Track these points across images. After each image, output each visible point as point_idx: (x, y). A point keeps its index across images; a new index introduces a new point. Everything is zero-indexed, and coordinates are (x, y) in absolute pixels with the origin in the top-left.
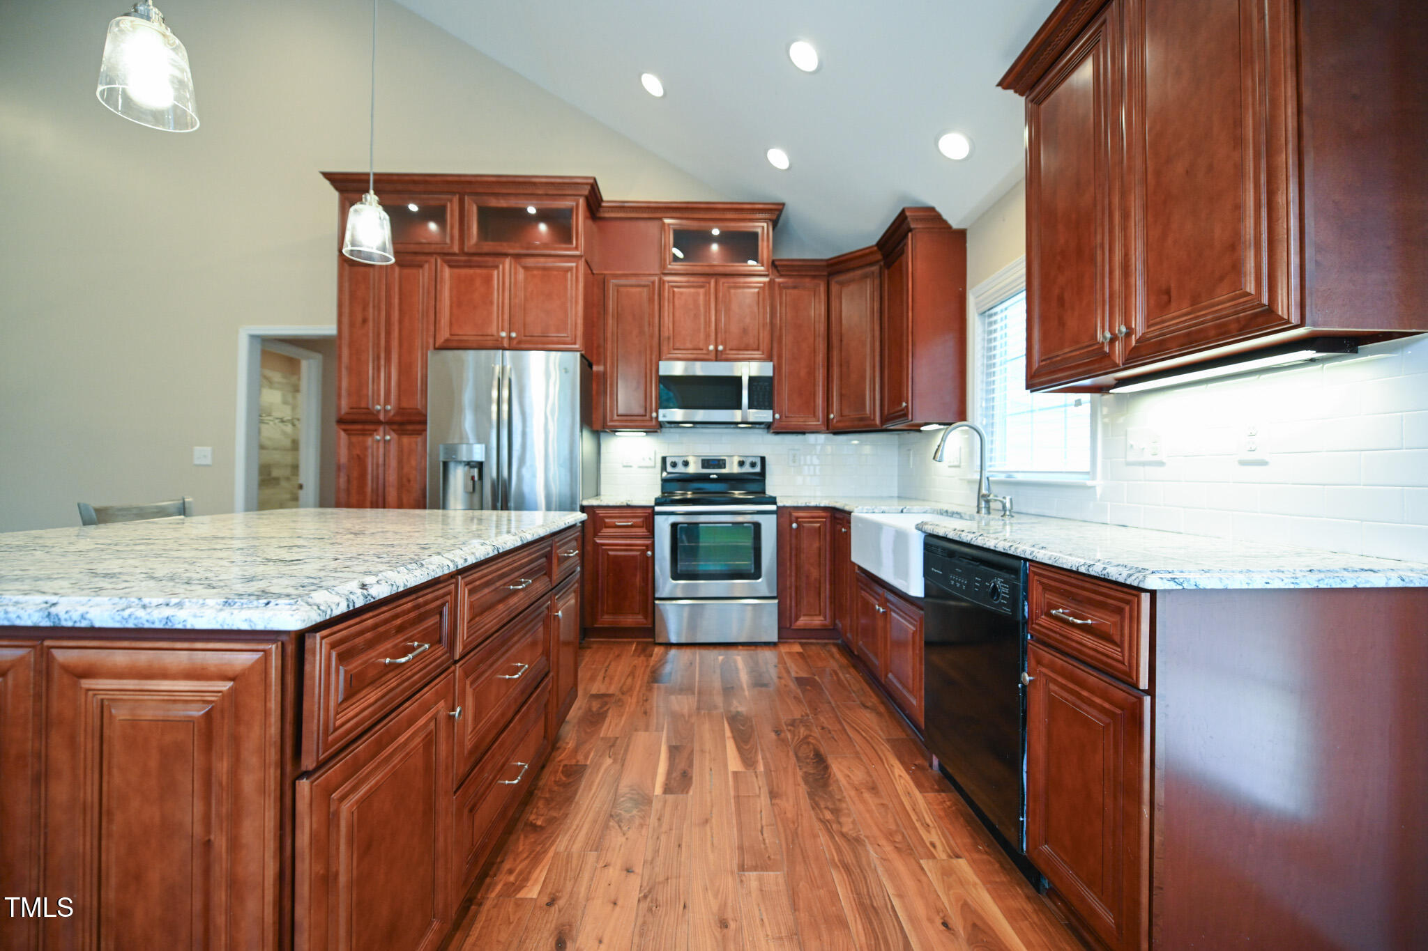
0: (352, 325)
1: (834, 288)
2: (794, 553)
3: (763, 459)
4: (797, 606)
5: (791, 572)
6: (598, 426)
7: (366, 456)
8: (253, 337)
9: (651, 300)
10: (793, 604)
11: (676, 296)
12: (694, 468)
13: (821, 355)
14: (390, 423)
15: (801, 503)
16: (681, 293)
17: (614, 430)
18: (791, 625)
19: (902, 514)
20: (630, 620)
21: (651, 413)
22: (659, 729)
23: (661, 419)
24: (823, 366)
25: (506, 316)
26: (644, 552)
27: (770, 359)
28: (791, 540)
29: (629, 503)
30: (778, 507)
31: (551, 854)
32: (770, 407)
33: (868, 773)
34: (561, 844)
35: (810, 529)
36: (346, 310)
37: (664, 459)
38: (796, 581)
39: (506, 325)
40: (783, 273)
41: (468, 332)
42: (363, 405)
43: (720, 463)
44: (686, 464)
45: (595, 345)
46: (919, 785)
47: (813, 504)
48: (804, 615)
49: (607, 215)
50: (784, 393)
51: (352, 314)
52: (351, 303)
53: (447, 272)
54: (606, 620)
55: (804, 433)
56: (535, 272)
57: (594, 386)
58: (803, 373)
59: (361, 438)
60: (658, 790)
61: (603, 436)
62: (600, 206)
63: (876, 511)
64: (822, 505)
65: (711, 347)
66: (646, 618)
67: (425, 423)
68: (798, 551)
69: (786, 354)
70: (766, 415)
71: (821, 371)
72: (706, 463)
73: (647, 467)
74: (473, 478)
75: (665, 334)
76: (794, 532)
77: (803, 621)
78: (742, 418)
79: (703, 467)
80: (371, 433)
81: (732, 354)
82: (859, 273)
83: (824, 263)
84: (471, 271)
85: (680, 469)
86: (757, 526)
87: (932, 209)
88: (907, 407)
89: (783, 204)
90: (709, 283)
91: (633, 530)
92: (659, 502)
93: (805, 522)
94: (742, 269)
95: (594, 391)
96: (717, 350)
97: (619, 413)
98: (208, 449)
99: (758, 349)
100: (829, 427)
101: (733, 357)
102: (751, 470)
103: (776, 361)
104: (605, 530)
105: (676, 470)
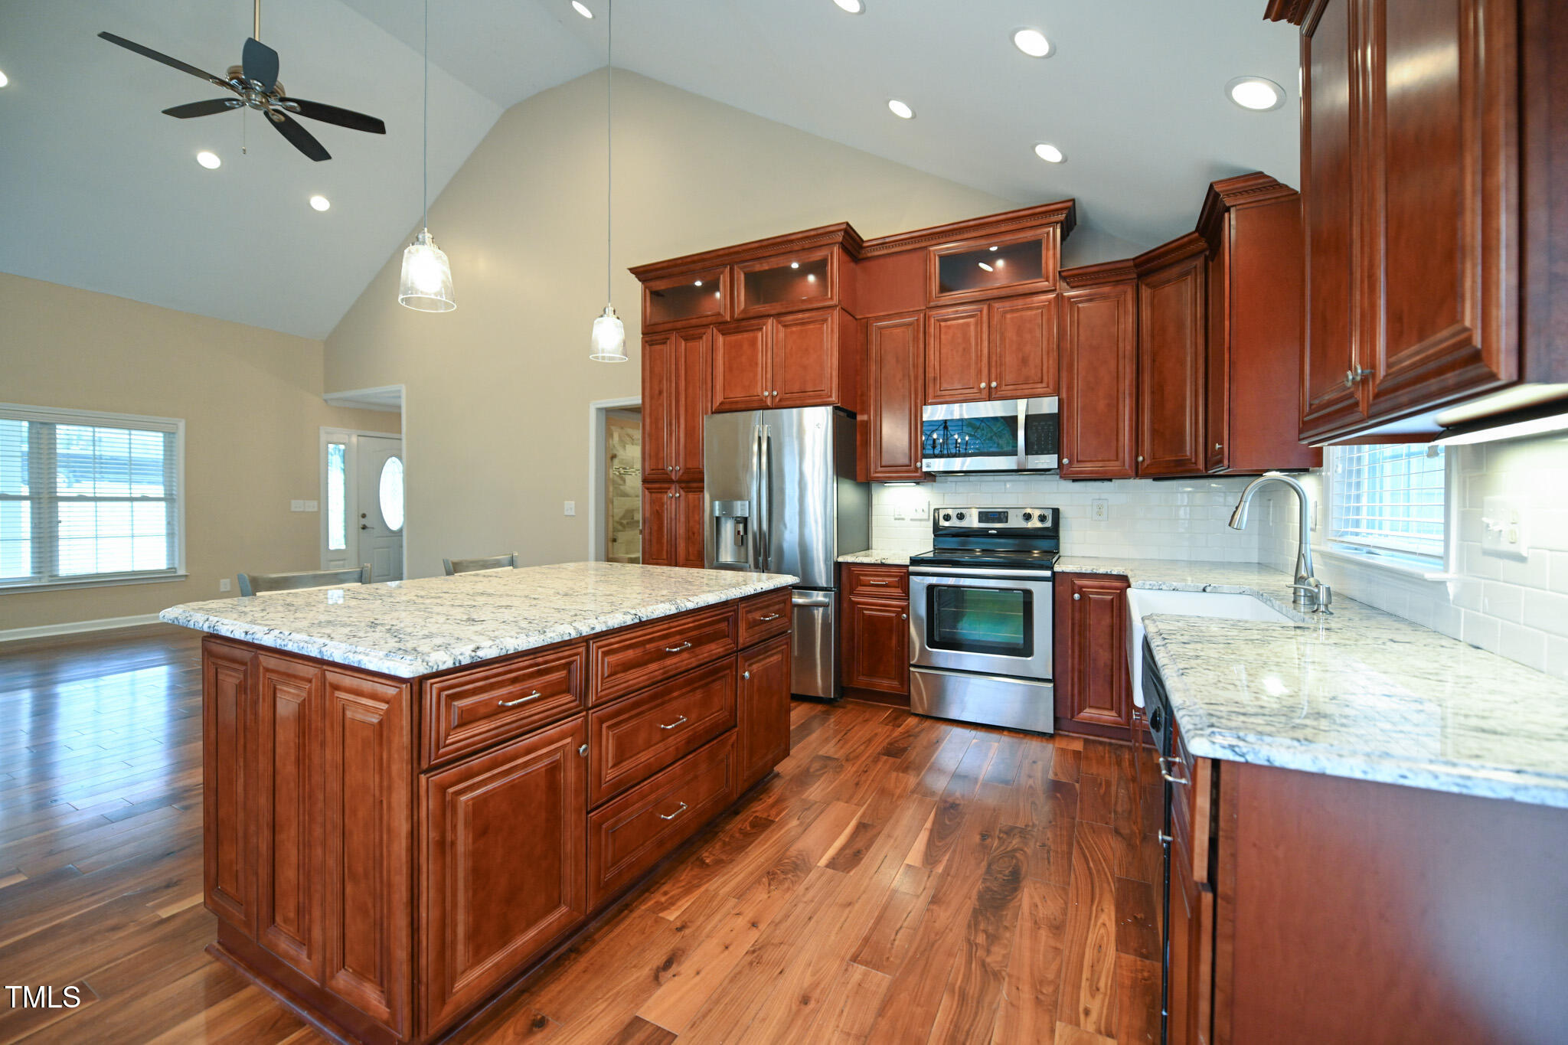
0: (652, 398)
1: (1146, 293)
2: (1076, 630)
3: (1056, 512)
4: (1080, 693)
5: (1073, 652)
6: (861, 478)
7: (663, 511)
8: (599, 410)
9: (916, 339)
10: (1076, 691)
11: (943, 330)
12: (973, 522)
13: (1127, 382)
14: (679, 481)
15: (1087, 568)
16: (949, 327)
17: (883, 481)
18: (1073, 716)
19: (1204, 593)
20: (885, 684)
21: (916, 462)
22: (859, 805)
23: (925, 469)
24: (1131, 395)
25: (769, 375)
26: (899, 614)
27: (1057, 392)
28: (1073, 614)
29: (883, 561)
30: (1054, 573)
31: (703, 889)
32: (1058, 450)
33: (1064, 911)
34: (713, 885)
35: (1098, 602)
36: (648, 385)
37: (936, 512)
38: (1080, 664)
39: (769, 385)
40: (1075, 284)
41: (738, 394)
42: (660, 467)
43: (1002, 516)
44: (961, 517)
45: (859, 393)
47: (1102, 571)
48: (1090, 707)
49: (869, 255)
50: (1076, 431)
51: (651, 388)
52: (651, 378)
53: (721, 339)
54: (862, 681)
55: (1110, 480)
56: (794, 329)
57: (858, 437)
58: (1101, 405)
59: (659, 495)
60: (823, 862)
61: (874, 487)
62: (862, 248)
63: (1164, 587)
64: (1115, 573)
65: (983, 385)
66: (902, 684)
67: (702, 481)
68: (1083, 627)
69: (1078, 385)
70: (1049, 461)
72: (984, 516)
73: (921, 520)
74: (739, 532)
75: (930, 375)
76: (1077, 605)
77: (1088, 713)
78: (1018, 464)
79: (980, 521)
80: (665, 491)
81: (1007, 390)
82: (1176, 270)
83: (1131, 263)
84: (739, 337)
85: (954, 523)
86: (1028, 594)
87: (1260, 175)
88: (1222, 449)
89: (1073, 200)
90: (981, 311)
91: (888, 590)
92: (915, 561)
93: (1092, 593)
94: (1021, 290)
95: (858, 443)
96: (990, 388)
97: (883, 464)
98: (573, 502)
99: (1042, 382)
100: (1139, 472)
101: (1009, 394)
102: (1039, 525)
103: (1064, 395)
104: (860, 588)
105: (950, 524)
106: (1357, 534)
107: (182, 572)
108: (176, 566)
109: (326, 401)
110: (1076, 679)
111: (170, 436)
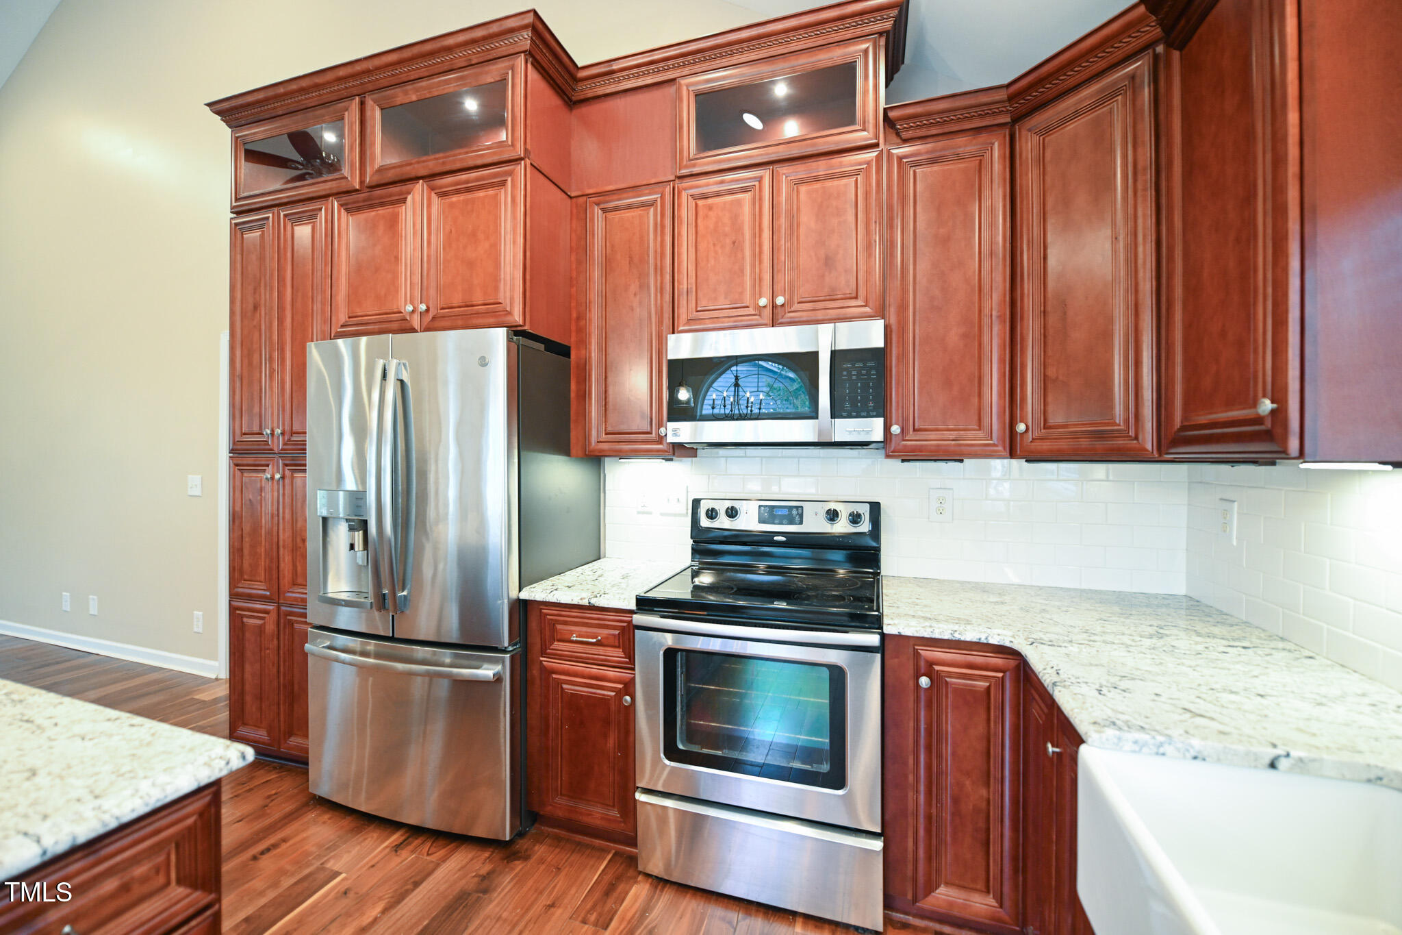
1: (1028, 144)
2: (924, 739)
3: (875, 508)
4: (929, 861)
5: (916, 779)
6: (576, 451)
7: (259, 502)
9: (659, 227)
10: (922, 855)
11: (701, 213)
12: (749, 521)
14: (278, 454)
15: (942, 631)
16: (710, 208)
18: (916, 900)
19: (1272, 772)
20: (597, 812)
21: (659, 428)
23: (673, 439)
24: (1002, 316)
25: (416, 279)
26: (620, 694)
27: (881, 313)
28: (916, 708)
29: (593, 601)
30: (883, 637)
32: (881, 408)
35: (962, 693)
37: (696, 503)
38: (929, 803)
39: (417, 294)
40: (911, 134)
41: (368, 309)
42: (254, 429)
43: (794, 513)
44: (732, 513)
45: (574, 315)
47: (970, 636)
48: (947, 885)
52: (245, 283)
53: (345, 221)
54: (561, 803)
55: (961, 460)
58: (954, 337)
59: (252, 476)
65: (763, 302)
66: (624, 819)
67: (304, 453)
68: (934, 736)
69: (915, 302)
70: (873, 428)
71: (996, 329)
72: (770, 513)
73: (675, 515)
75: (683, 285)
76: (924, 695)
77: (944, 896)
78: (820, 434)
79: (761, 521)
81: (802, 311)
83: (1003, 95)
84: (372, 215)
85: (723, 522)
86: (839, 673)
88: (1279, 414)
90: (760, 179)
91: (601, 650)
92: (645, 604)
93: (950, 675)
94: (823, 145)
95: (573, 395)
96: (774, 306)
97: (610, 429)
98: (199, 477)
99: (856, 298)
100: (1014, 448)
101: (805, 316)
102: (851, 529)
103: (893, 320)
104: (556, 645)
105: (716, 524)
110: (922, 833)
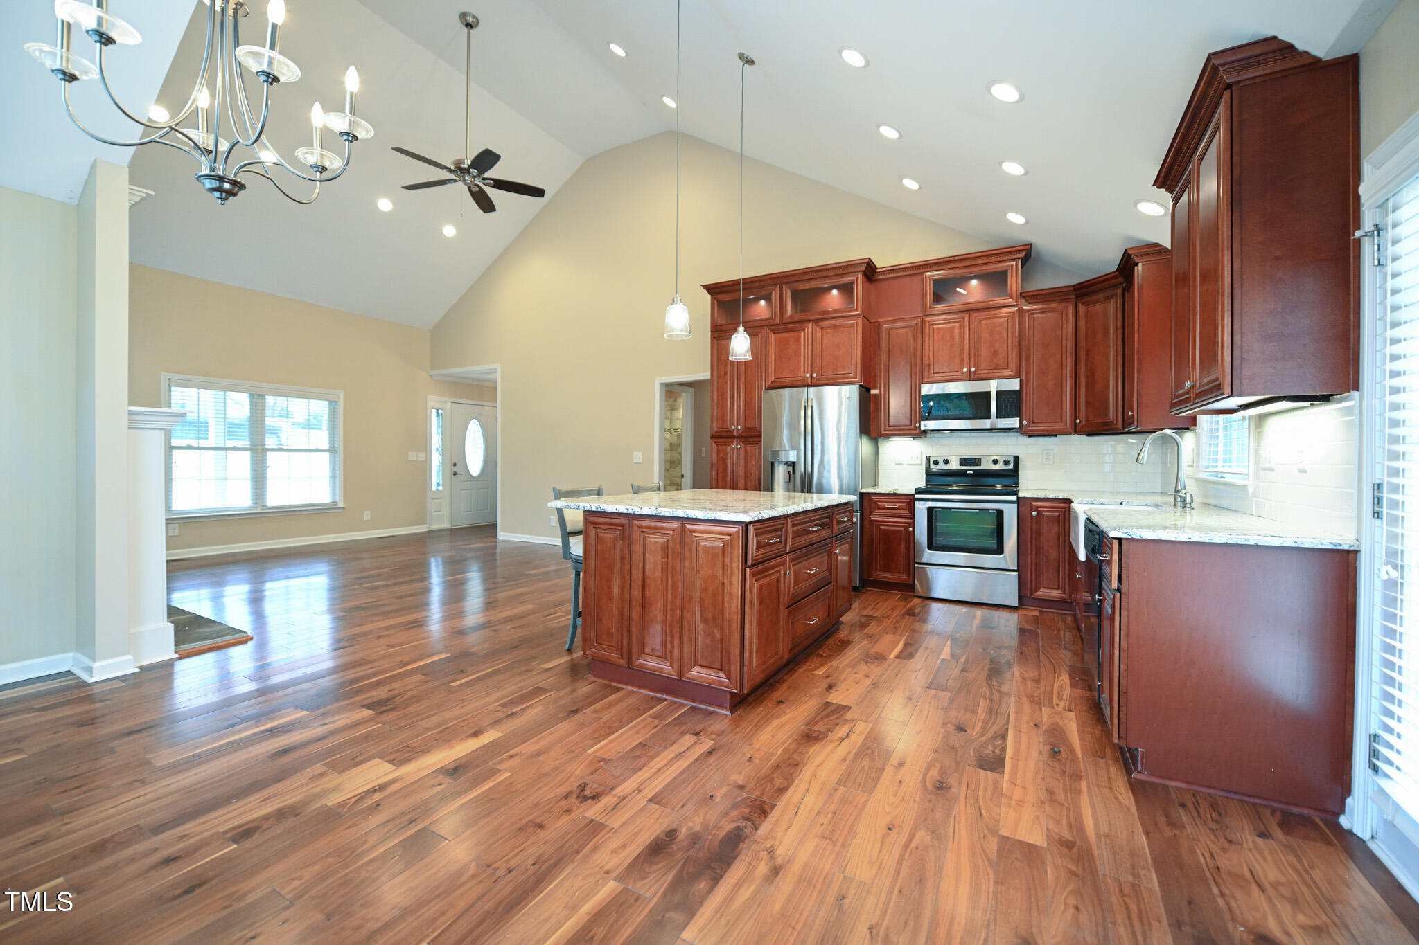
0: (719, 377)
1: (1083, 309)
2: (1034, 536)
3: (1016, 458)
4: (1036, 579)
5: (1031, 551)
6: (874, 435)
7: (727, 459)
8: (661, 384)
9: (915, 337)
10: (1034, 578)
11: (935, 332)
12: (954, 465)
13: (1069, 369)
14: (740, 437)
15: (1041, 495)
16: (939, 329)
17: (888, 437)
18: (1031, 595)
20: (895, 577)
21: (915, 423)
22: (901, 635)
23: (922, 428)
24: (1071, 377)
25: (810, 362)
26: (906, 528)
27: (1018, 375)
28: (1031, 525)
29: (897, 491)
30: (1018, 498)
31: (830, 665)
32: (1019, 414)
34: (835, 663)
35: (1048, 517)
36: (715, 367)
37: (928, 459)
38: (1036, 559)
39: (809, 368)
40: (1032, 301)
41: (785, 376)
42: (725, 427)
43: (976, 461)
44: (946, 462)
45: (872, 374)
46: (1073, 685)
47: (1052, 496)
48: (1044, 588)
49: (881, 277)
50: (1032, 401)
51: (718, 369)
52: (718, 363)
53: (772, 337)
54: (879, 575)
55: (1056, 436)
56: (829, 330)
57: (872, 405)
58: (1050, 384)
59: (724, 447)
60: (892, 656)
61: (880, 441)
62: (875, 272)
63: (1095, 502)
64: (1061, 497)
65: (965, 370)
66: (909, 576)
67: (760, 436)
68: (1038, 534)
69: (1034, 370)
70: (1015, 422)
71: (1068, 382)
72: (963, 462)
73: (916, 465)
74: (789, 472)
75: (926, 362)
76: (1034, 520)
77: (1042, 592)
78: (991, 424)
79: (961, 464)
80: (729, 444)
81: (984, 373)
82: (1102, 295)
83: (1072, 289)
84: (787, 335)
85: (942, 466)
86: (1000, 513)
87: (1157, 245)
88: (1133, 415)
89: (1031, 245)
90: (963, 318)
91: (899, 511)
92: (918, 491)
93: (1044, 511)
94: (993, 304)
95: (872, 409)
96: (970, 372)
97: (891, 424)
98: (641, 453)
99: (1007, 368)
100: (1077, 430)
101: (984, 376)
102: (1004, 467)
103: (1023, 377)
104: (877, 511)
105: (938, 467)
106: (1216, 466)
107: (341, 505)
108: (337, 500)
109: (431, 376)
110: (1034, 570)
111: (333, 403)
